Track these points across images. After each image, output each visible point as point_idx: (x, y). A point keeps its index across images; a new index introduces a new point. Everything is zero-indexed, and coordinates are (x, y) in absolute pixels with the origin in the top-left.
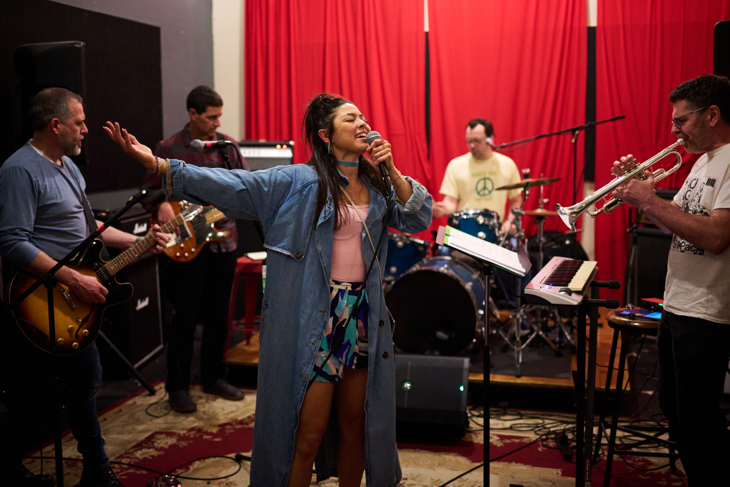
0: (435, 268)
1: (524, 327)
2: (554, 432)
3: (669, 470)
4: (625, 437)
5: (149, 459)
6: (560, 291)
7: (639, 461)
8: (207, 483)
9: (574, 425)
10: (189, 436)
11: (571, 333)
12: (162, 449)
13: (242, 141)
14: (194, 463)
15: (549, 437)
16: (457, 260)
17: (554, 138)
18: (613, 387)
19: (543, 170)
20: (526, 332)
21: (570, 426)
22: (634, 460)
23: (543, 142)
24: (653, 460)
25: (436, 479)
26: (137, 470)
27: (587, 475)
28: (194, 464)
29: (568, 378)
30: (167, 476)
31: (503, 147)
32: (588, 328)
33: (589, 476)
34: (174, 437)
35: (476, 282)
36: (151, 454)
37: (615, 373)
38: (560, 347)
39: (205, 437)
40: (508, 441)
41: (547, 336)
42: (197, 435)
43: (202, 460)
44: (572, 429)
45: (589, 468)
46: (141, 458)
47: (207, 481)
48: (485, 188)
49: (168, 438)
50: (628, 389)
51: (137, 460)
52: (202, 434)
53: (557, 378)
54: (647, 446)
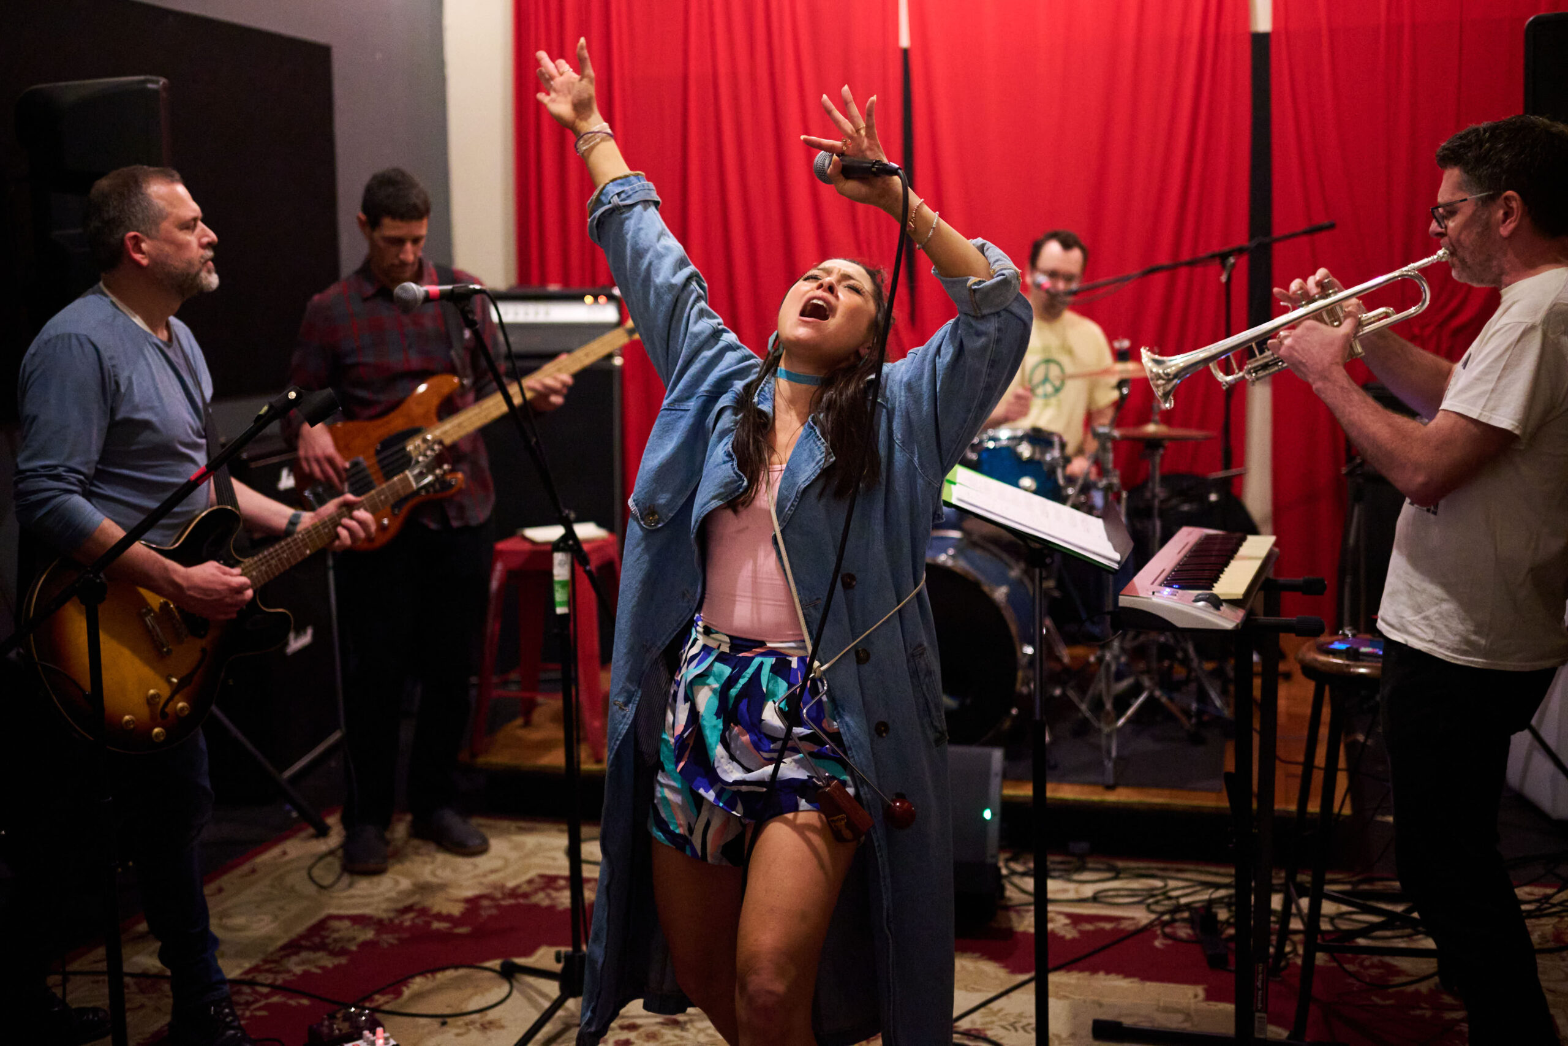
2: (1188, 906)
4: (1341, 915)
5: (316, 974)
6: (1196, 600)
7: (1373, 966)
8: (439, 1024)
9: (1232, 891)
10: (401, 922)
11: (1224, 693)
12: (344, 951)
13: (511, 288)
14: (412, 980)
15: (1178, 916)
16: (975, 538)
17: (1183, 272)
18: (1314, 807)
21: (1222, 893)
22: (1361, 965)
23: (1159, 281)
24: (1404, 963)
26: (291, 998)
27: (1259, 998)
28: (412, 983)
29: (1215, 792)
30: (353, 1009)
32: (1257, 682)
33: (1262, 999)
34: (369, 926)
35: (1016, 587)
36: (320, 964)
37: (1318, 777)
38: (1200, 724)
39: (436, 925)
40: (1088, 927)
41: (1171, 699)
42: (419, 921)
43: (429, 975)
44: (1226, 900)
45: (1263, 981)
46: (299, 971)
47: (440, 1020)
48: (1046, 379)
49: (357, 927)
50: (1347, 811)
51: (287, 977)
52: (428, 919)
53: (1194, 790)
54: (1388, 933)
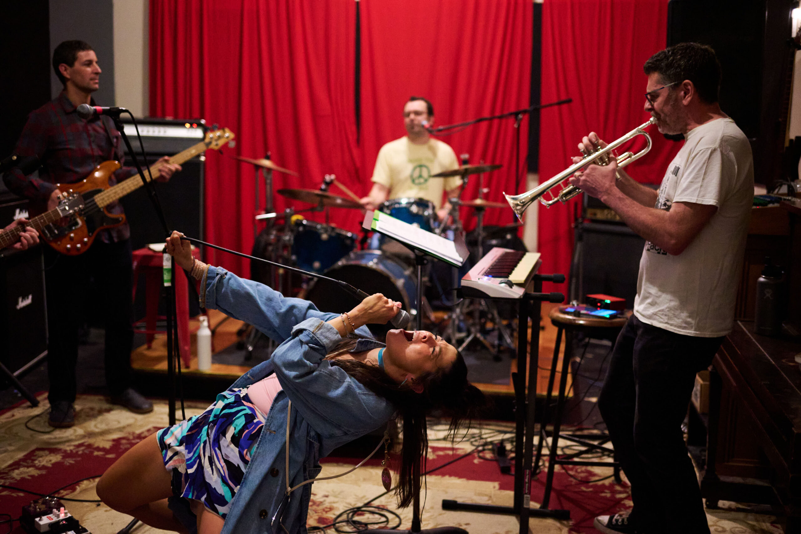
0: (363, 263)
1: (460, 330)
2: (491, 443)
3: (613, 481)
4: (567, 447)
5: (28, 479)
6: (501, 283)
7: (582, 472)
8: (96, 506)
9: (513, 435)
10: (77, 452)
11: (511, 336)
12: (44, 467)
13: (145, 118)
14: (82, 483)
15: (486, 447)
17: (496, 122)
18: (555, 393)
19: (484, 157)
20: (463, 335)
21: (508, 436)
22: (576, 471)
23: (484, 126)
24: (596, 470)
25: (361, 496)
26: (13, 492)
27: (527, 487)
29: (508, 384)
30: (48, 498)
31: (440, 131)
32: (529, 331)
33: (528, 488)
34: (58, 453)
35: (408, 279)
36: (30, 474)
37: (558, 376)
38: (500, 351)
39: (96, 453)
40: (441, 453)
41: (485, 338)
42: (87, 452)
43: (91, 480)
44: (510, 440)
45: (529, 479)
46: (18, 478)
47: (97, 503)
48: (420, 176)
49: (52, 454)
50: (571, 395)
51: (12, 481)
52: (92, 450)
53: (496, 384)
54: (590, 456)
